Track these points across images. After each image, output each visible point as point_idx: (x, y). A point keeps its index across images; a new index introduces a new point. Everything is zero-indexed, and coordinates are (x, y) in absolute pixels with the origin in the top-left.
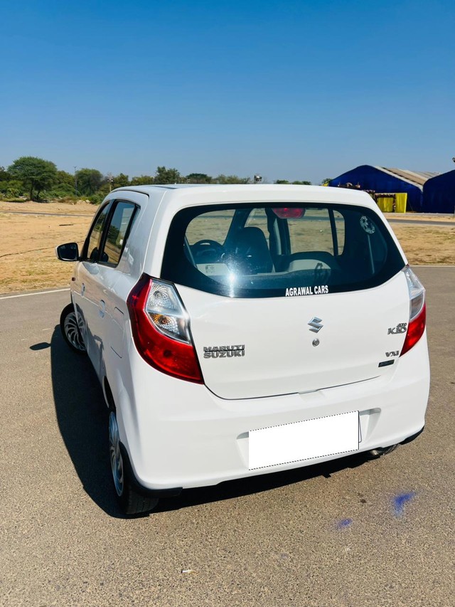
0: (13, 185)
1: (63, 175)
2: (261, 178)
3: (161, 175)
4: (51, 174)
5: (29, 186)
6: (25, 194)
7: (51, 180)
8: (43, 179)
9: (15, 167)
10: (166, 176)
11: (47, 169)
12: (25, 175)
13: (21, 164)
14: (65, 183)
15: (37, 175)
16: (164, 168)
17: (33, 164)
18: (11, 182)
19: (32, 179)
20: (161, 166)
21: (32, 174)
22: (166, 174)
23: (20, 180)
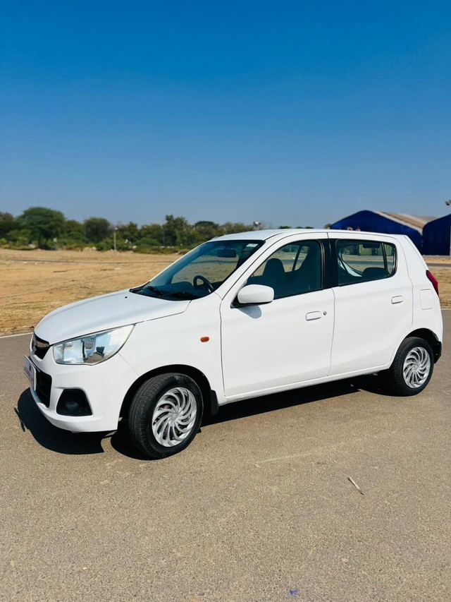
0: (24, 233)
1: (73, 224)
2: (260, 224)
3: (169, 223)
4: (58, 223)
5: (38, 234)
6: (34, 242)
7: (59, 229)
8: (51, 228)
9: (23, 217)
10: (174, 224)
11: (55, 218)
12: (32, 224)
13: (31, 213)
14: (76, 231)
15: (45, 224)
16: (172, 216)
17: (41, 214)
18: (22, 231)
19: (40, 228)
20: (169, 215)
21: (40, 223)
22: (174, 221)
23: (28, 228)
